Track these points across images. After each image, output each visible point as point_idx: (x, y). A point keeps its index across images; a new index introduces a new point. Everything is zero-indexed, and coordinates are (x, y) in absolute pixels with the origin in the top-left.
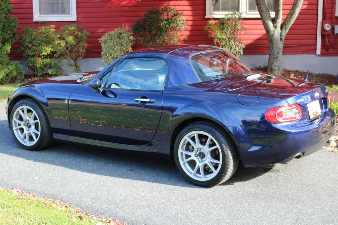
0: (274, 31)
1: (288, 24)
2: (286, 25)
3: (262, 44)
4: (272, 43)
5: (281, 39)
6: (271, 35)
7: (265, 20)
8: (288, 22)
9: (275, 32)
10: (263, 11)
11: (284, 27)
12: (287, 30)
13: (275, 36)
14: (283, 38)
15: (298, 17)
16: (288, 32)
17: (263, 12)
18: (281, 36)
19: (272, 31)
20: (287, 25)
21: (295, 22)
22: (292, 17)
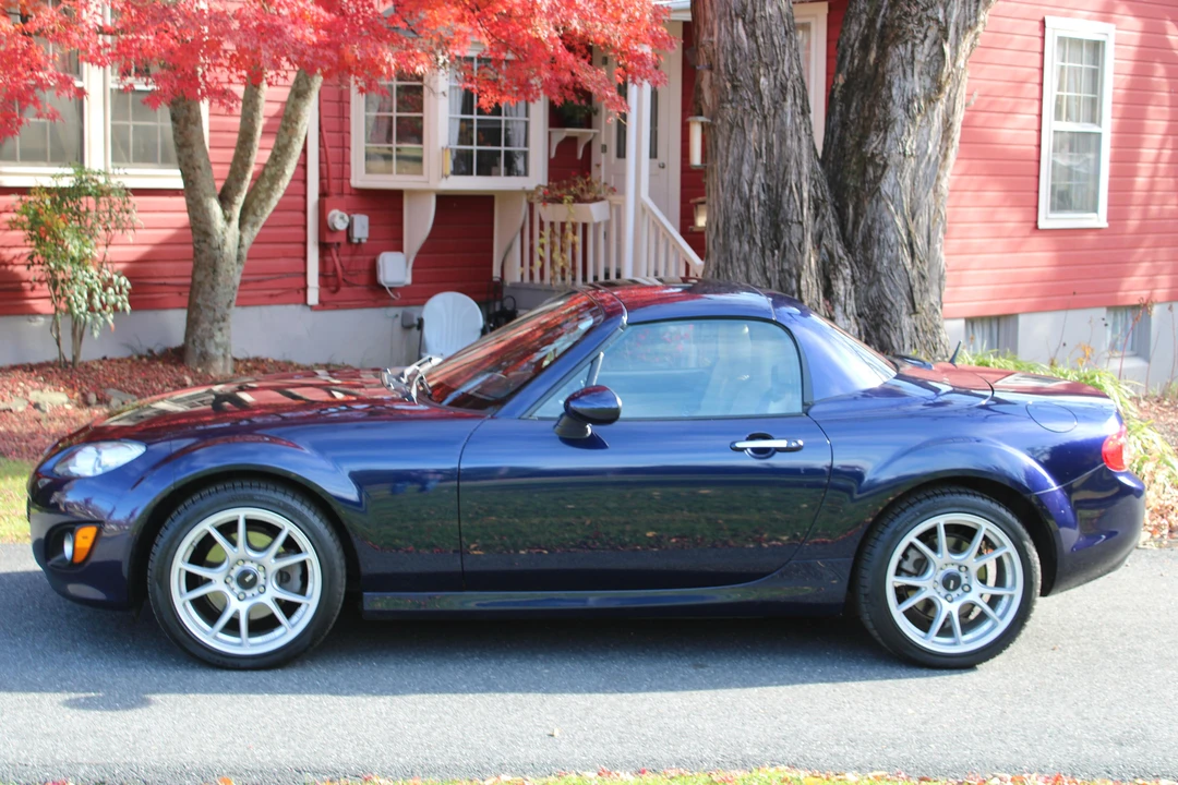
0: (223, 233)
1: (262, 209)
2: (255, 214)
3: (155, 274)
4: (215, 271)
5: (239, 258)
6: (215, 245)
7: (202, 195)
8: (263, 204)
9: (227, 235)
10: (199, 168)
11: (251, 218)
12: (257, 230)
13: (226, 250)
14: (245, 252)
15: (289, 187)
16: (259, 235)
17: (198, 171)
18: (239, 247)
19: (219, 232)
20: (259, 212)
21: (280, 202)
22: (276, 187)
